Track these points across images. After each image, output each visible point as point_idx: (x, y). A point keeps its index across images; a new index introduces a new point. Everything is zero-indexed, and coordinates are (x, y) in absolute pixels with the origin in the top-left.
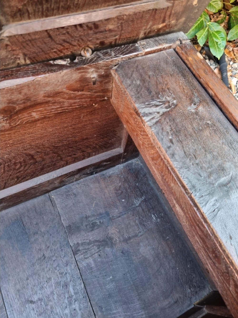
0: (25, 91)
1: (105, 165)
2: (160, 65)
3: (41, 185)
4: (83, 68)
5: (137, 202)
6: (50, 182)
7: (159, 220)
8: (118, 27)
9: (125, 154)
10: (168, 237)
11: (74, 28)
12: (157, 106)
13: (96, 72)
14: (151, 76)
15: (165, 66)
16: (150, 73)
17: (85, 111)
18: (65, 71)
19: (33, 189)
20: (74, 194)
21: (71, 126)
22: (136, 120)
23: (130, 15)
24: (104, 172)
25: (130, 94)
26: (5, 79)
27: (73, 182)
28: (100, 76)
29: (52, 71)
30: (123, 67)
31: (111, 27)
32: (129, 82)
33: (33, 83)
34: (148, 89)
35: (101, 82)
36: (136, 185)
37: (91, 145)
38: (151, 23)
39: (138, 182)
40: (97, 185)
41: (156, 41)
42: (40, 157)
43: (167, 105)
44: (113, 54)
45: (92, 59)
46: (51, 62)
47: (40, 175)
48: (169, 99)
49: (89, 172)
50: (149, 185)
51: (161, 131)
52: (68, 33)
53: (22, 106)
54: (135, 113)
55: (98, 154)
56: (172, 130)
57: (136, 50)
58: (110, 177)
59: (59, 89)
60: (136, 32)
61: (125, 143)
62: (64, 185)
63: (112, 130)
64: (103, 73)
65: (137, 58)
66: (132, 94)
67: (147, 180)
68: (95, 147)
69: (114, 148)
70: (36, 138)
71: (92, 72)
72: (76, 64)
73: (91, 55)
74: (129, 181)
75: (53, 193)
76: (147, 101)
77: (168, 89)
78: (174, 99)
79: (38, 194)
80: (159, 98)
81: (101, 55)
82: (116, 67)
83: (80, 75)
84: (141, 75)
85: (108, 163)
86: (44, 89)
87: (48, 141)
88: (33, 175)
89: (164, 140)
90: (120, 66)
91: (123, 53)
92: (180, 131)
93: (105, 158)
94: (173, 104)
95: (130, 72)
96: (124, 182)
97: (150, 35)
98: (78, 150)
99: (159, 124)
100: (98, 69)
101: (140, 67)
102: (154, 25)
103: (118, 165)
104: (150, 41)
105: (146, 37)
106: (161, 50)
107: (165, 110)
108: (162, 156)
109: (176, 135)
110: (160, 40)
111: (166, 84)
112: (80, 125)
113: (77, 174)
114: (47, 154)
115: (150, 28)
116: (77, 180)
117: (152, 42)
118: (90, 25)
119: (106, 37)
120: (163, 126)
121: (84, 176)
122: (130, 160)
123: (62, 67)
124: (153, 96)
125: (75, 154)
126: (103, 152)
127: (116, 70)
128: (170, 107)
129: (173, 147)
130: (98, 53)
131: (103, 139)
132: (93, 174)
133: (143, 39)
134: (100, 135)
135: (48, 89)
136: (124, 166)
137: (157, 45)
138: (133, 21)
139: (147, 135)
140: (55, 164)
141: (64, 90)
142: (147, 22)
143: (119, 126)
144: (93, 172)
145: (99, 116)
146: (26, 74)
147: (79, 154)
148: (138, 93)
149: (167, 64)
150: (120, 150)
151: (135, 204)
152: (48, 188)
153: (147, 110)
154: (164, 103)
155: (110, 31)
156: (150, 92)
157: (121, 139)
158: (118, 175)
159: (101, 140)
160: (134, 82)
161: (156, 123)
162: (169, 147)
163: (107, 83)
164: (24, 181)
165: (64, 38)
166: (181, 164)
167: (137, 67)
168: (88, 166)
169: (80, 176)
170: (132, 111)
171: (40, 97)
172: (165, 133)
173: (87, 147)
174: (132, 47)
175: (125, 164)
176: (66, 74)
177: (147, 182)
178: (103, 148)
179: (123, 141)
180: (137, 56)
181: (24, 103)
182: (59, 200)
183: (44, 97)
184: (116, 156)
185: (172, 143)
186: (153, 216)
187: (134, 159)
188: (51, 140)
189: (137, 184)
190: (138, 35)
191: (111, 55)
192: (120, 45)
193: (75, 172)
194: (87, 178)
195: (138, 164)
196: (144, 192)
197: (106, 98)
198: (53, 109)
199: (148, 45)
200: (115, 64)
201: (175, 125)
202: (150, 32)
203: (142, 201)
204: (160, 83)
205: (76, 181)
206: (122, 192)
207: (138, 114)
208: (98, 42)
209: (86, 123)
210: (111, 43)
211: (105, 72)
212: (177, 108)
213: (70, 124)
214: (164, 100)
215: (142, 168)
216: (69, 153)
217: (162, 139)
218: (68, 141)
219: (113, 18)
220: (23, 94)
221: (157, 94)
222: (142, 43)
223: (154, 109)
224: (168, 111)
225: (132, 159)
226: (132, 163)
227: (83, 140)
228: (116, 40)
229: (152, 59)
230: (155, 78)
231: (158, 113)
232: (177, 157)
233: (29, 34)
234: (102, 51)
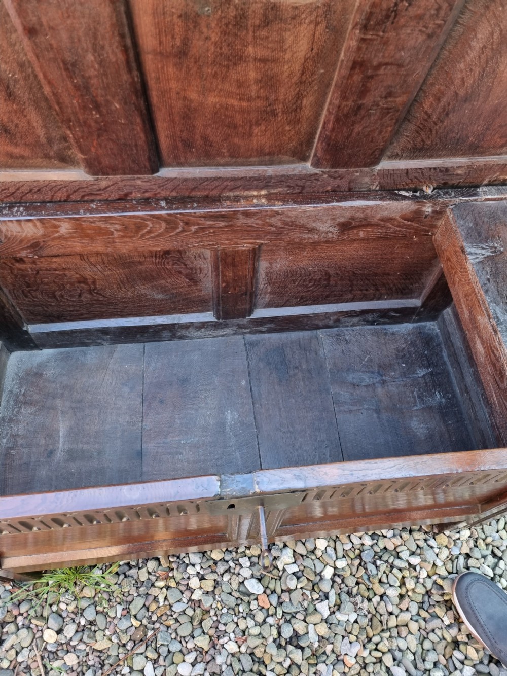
0: (368, 212)
1: (393, 317)
2: (496, 213)
3: (317, 316)
4: (423, 202)
5: (421, 372)
6: (327, 316)
7: (443, 400)
8: (466, 173)
9: (422, 309)
10: (450, 422)
11: (428, 170)
12: (483, 248)
13: (433, 207)
14: (485, 222)
15: (502, 215)
16: (485, 219)
17: (402, 242)
18: (407, 202)
19: (307, 317)
20: (346, 340)
21: (381, 255)
22: (459, 257)
23: (480, 166)
24: (387, 327)
25: (461, 233)
26: (358, 200)
27: (347, 326)
28: (434, 212)
29: (396, 200)
30: (459, 208)
31: (459, 172)
32: (462, 222)
33: (377, 207)
34: (479, 233)
35: (432, 217)
36: (424, 353)
37: (388, 284)
38: (498, 174)
39: (427, 350)
40: (375, 338)
41: (499, 189)
42: (335, 281)
43: (493, 250)
44: (453, 194)
45: (433, 196)
46: (397, 192)
47: (321, 304)
48: (496, 245)
49: (370, 319)
50: (442, 357)
51: (481, 269)
52: (422, 172)
53: (358, 223)
54: (460, 251)
55: (390, 299)
56: (491, 271)
57: (476, 194)
58: (393, 334)
59: (393, 215)
60: (481, 179)
61: (427, 294)
62: (336, 327)
63: (419, 272)
64: (438, 209)
65: (475, 203)
66: (463, 233)
67: (441, 351)
68: (391, 289)
69: (411, 298)
70: (345, 257)
71: (429, 207)
72: (417, 197)
73: (432, 192)
74: (417, 346)
75: (322, 332)
76: (475, 243)
77: (499, 236)
78: (502, 246)
79: (307, 327)
80: (487, 243)
81: (442, 194)
82: (453, 207)
83: (417, 207)
84: (475, 219)
85: (398, 315)
86: (382, 213)
87: (352, 264)
88: (315, 301)
89: (483, 277)
90: (457, 206)
91: (463, 195)
92: (499, 274)
93: (396, 306)
94: (500, 250)
95: (465, 214)
96: (409, 345)
97: (494, 183)
98: (373, 285)
99: (481, 264)
100: (435, 205)
101: (476, 211)
102: (500, 175)
103: (407, 324)
104: (493, 189)
105: (490, 184)
106: (502, 199)
107: (490, 254)
108: (476, 290)
109: (494, 277)
110: (504, 189)
111: (498, 232)
112: (389, 256)
113: (357, 316)
114: (342, 279)
115: (497, 177)
116: (354, 325)
117: (494, 190)
118: (442, 169)
119: (452, 179)
120: (485, 266)
121: (363, 323)
122: (424, 321)
123: (405, 198)
124: (482, 240)
125: (367, 290)
126: (397, 298)
127: (452, 209)
128: (495, 252)
129: (488, 285)
130: (440, 191)
131: (404, 280)
132: (374, 325)
133: (486, 185)
134: (404, 274)
135: (386, 214)
136: (414, 327)
137: (498, 194)
138: (481, 171)
139: (467, 272)
140: (341, 295)
141: (398, 217)
142: (495, 173)
143: (428, 269)
144: (375, 321)
145: (413, 252)
146: (375, 199)
147: (371, 291)
148: (469, 234)
149: (504, 214)
150: (416, 302)
151: (417, 374)
152: (320, 324)
153: (472, 250)
154: (491, 248)
155: (458, 175)
156: (480, 236)
157: (424, 288)
158: (404, 334)
159: (402, 281)
160: (467, 224)
161: (479, 262)
162: (485, 284)
163: (437, 219)
164: (303, 305)
165: (417, 175)
166: (492, 299)
167: (473, 210)
168: (375, 310)
169: (360, 320)
170: (458, 249)
171: (375, 220)
172: (484, 273)
173: (384, 285)
174: (473, 191)
175: (415, 325)
176: (407, 204)
177: (440, 353)
178: (399, 293)
179: (425, 291)
180: (475, 200)
181: (361, 221)
182: (328, 341)
183: (379, 220)
184: (410, 308)
185: (489, 282)
186: (437, 393)
187: (430, 321)
188: (356, 264)
189: (426, 352)
190: (482, 181)
191: (450, 195)
192: (462, 187)
193: (357, 312)
194: (365, 327)
195: (433, 329)
196: (433, 363)
197: (430, 234)
198: (379, 232)
199: (490, 192)
200: (452, 204)
201: (496, 268)
202: (495, 180)
203: (427, 373)
204: (492, 230)
205: (351, 326)
206: (405, 355)
207: (463, 251)
208: (443, 182)
209: (396, 256)
210: (453, 184)
211: (440, 209)
212: (503, 255)
213: (381, 252)
214: (491, 245)
215: (437, 336)
216: (362, 286)
217: (481, 276)
218: (370, 271)
219: (464, 167)
220: (365, 213)
221: (487, 238)
222: (484, 189)
223: (480, 251)
224: (493, 256)
225: (427, 321)
226: (425, 326)
227: (385, 274)
228: (459, 182)
229: (490, 206)
230: (488, 225)
231: (483, 255)
232: (490, 293)
233: (394, 170)
234: (443, 190)
